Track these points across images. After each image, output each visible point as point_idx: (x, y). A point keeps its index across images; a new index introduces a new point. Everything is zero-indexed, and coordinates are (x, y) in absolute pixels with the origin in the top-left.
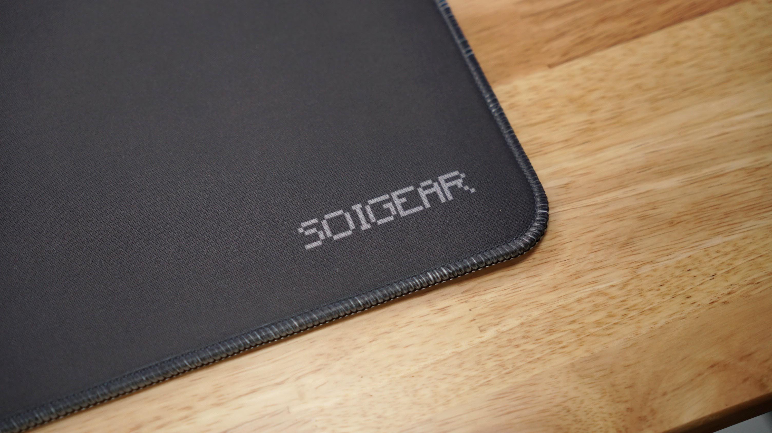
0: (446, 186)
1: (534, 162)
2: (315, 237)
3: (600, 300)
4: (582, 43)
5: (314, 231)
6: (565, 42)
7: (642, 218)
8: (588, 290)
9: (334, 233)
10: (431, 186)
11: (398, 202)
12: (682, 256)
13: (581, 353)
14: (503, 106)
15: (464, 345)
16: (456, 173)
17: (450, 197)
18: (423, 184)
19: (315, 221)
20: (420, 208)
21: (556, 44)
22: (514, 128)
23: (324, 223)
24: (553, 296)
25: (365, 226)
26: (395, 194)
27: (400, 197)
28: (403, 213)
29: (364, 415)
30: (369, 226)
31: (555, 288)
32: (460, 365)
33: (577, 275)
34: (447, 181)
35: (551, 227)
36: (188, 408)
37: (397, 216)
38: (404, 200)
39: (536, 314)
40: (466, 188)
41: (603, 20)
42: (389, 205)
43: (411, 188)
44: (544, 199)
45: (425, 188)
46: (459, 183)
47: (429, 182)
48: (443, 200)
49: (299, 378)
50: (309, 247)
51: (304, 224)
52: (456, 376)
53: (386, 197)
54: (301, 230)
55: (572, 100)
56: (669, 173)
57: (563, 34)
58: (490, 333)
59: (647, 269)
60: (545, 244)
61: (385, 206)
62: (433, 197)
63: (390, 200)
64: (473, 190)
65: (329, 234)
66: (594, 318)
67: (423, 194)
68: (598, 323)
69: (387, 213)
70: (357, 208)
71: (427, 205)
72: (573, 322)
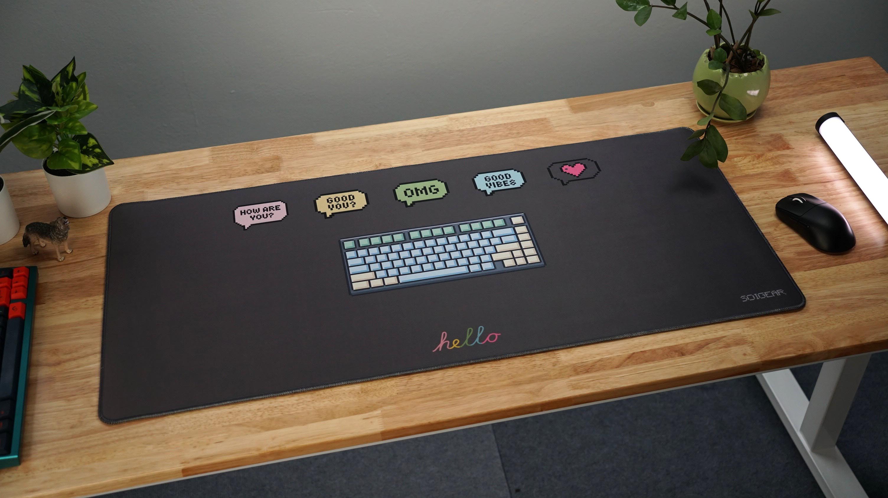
0: (779, 292)
1: (802, 291)
2: (745, 299)
3: (820, 321)
4: (814, 267)
5: (744, 298)
6: (809, 266)
7: (830, 306)
8: (816, 319)
9: (750, 299)
10: (774, 292)
11: (766, 294)
12: (841, 315)
13: (815, 331)
14: (793, 278)
15: (784, 326)
16: (781, 290)
17: (780, 295)
18: (772, 291)
19: (745, 296)
20: (772, 296)
21: (806, 266)
22: (797, 283)
23: (747, 297)
24: (806, 319)
25: (758, 298)
26: (765, 293)
27: (766, 293)
28: (768, 297)
29: (760, 337)
30: (759, 299)
31: (808, 318)
32: (784, 330)
33: (814, 316)
34: (779, 291)
35: (806, 305)
36: (716, 331)
37: (766, 297)
38: (768, 294)
39: (803, 322)
40: (784, 293)
41: (819, 262)
42: (764, 295)
43: (769, 292)
44: (805, 298)
45: (773, 292)
46: (782, 292)
47: (774, 291)
48: (778, 295)
49: (743, 328)
50: (743, 301)
51: (742, 296)
52: (783, 332)
53: (763, 293)
54: (741, 298)
55: (811, 279)
56: (838, 297)
57: (808, 264)
58: (791, 325)
59: (832, 316)
60: (805, 308)
61: (763, 295)
62: (775, 294)
63: (764, 294)
64: (786, 294)
65: (749, 299)
66: (818, 324)
67: (773, 293)
68: (819, 326)
69: (764, 296)
70: (756, 294)
71: (774, 296)
72: (813, 325)
